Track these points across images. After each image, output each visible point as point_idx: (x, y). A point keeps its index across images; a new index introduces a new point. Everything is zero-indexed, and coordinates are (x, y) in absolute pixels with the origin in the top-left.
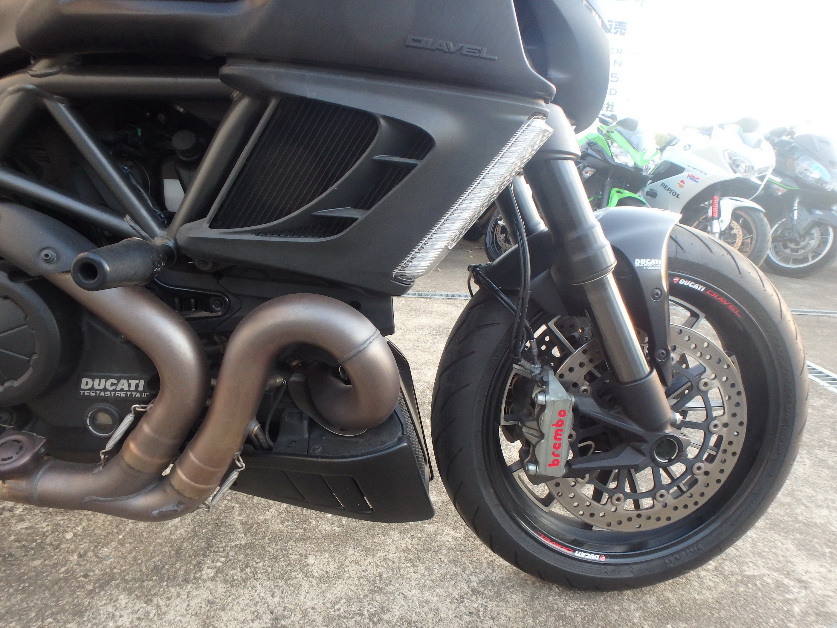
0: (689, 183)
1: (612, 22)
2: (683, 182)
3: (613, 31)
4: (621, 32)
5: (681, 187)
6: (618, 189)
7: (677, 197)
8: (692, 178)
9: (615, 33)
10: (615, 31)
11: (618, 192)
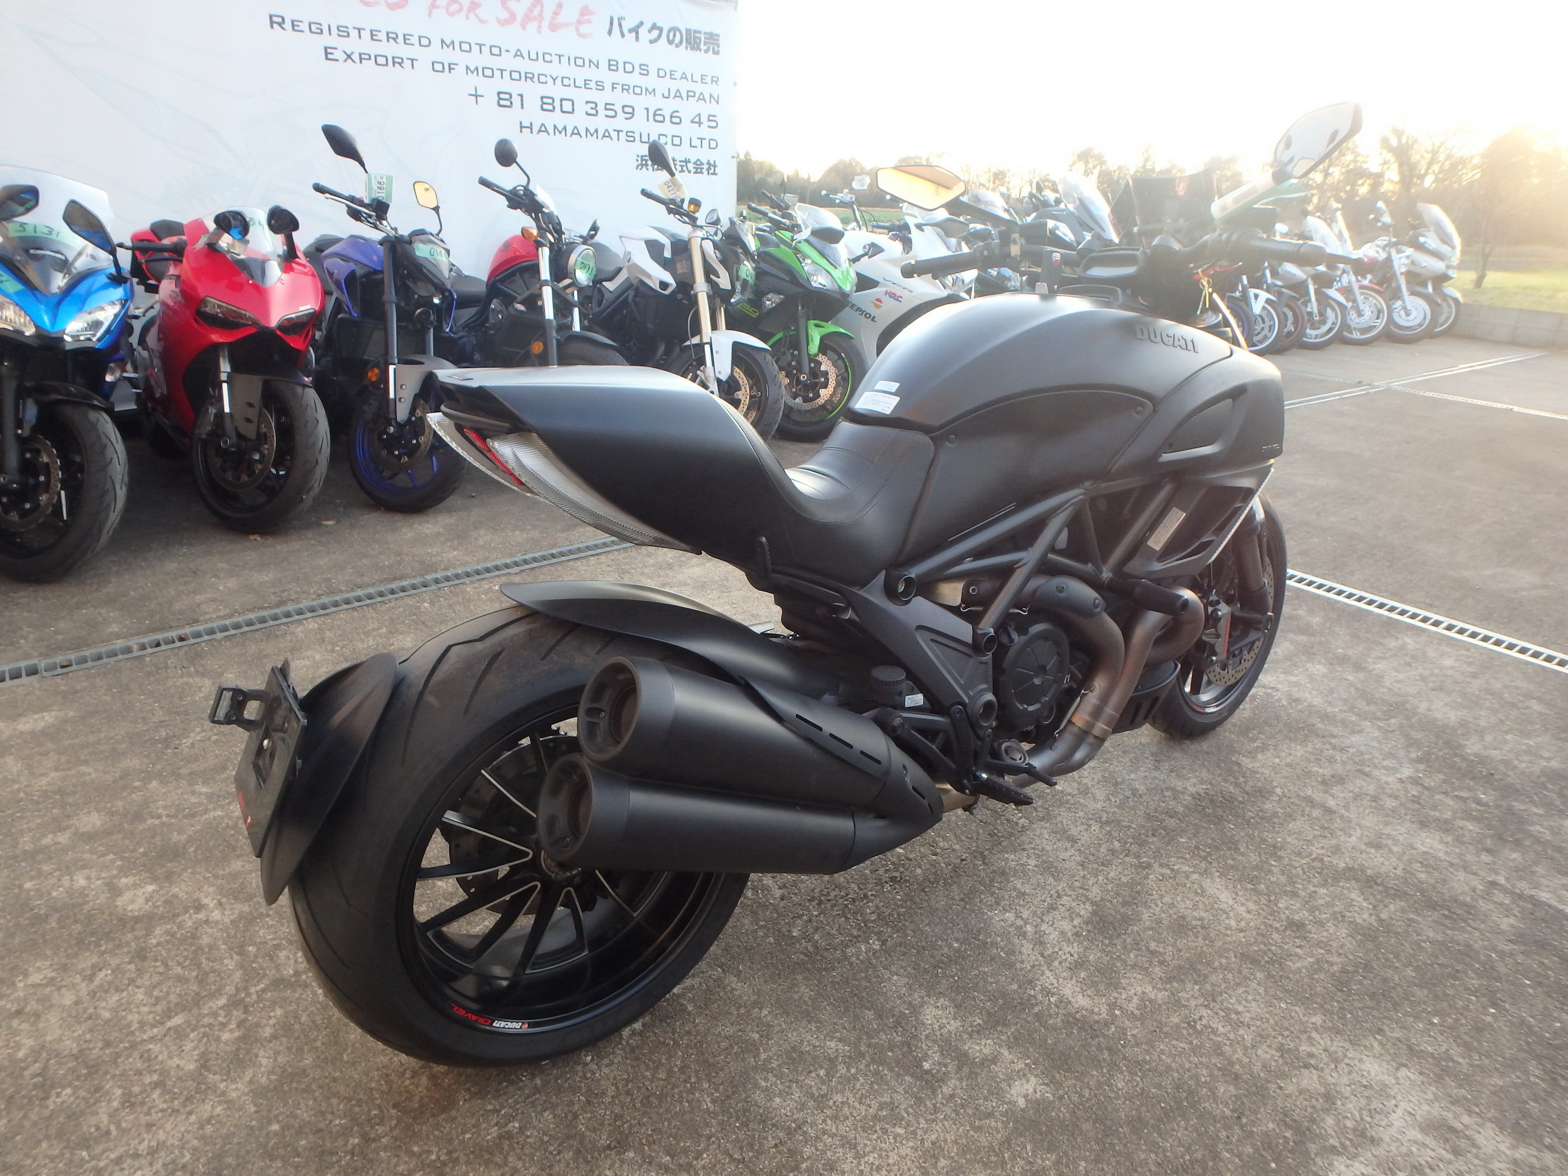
0: (888, 303)
1: (700, 33)
2: (879, 300)
3: (703, 47)
4: (714, 49)
5: (878, 307)
6: (816, 322)
7: (873, 320)
8: (893, 296)
9: (706, 51)
10: (705, 48)
11: (817, 326)
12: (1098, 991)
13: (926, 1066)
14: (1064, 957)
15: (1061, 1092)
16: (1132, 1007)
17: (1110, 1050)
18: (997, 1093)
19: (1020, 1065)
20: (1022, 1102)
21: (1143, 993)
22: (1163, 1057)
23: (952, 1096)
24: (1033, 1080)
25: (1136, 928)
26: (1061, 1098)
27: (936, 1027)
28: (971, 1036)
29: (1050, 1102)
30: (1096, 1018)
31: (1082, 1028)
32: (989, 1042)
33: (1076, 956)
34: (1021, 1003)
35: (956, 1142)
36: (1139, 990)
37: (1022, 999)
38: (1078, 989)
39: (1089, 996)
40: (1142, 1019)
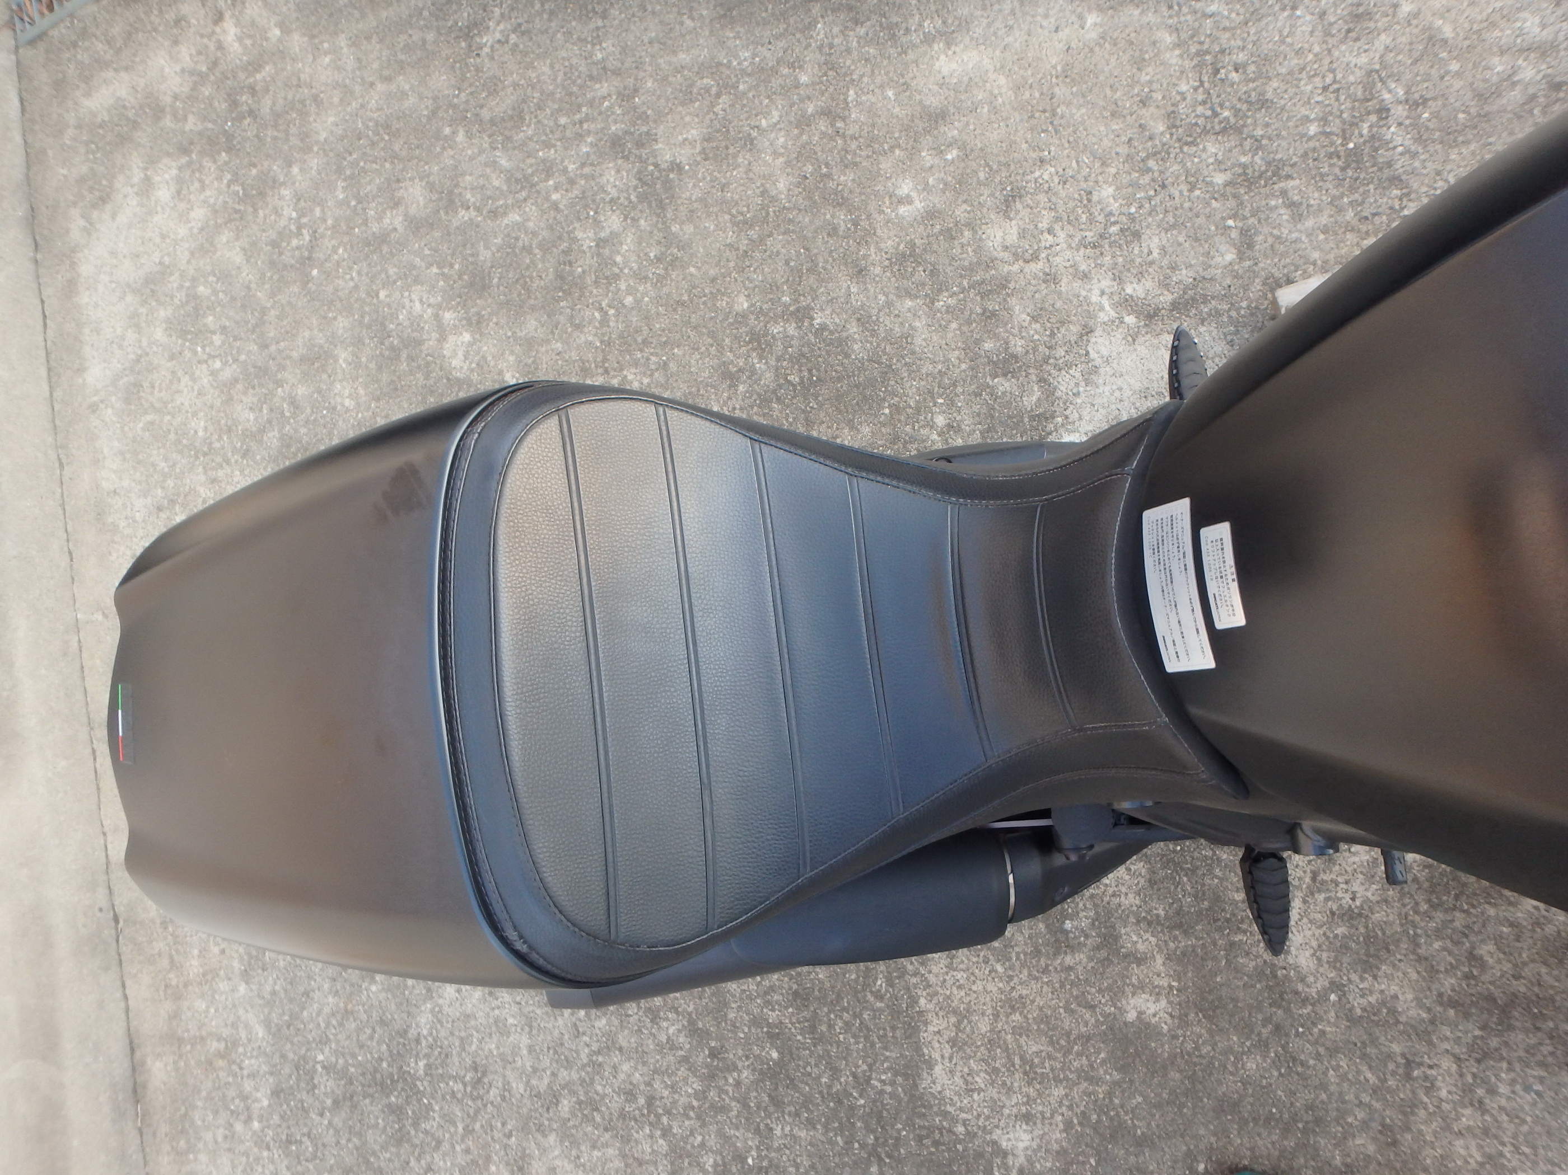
12: (1336, 959)
13: (1068, 925)
14: (1340, 895)
15: (1180, 1032)
16: (1357, 1003)
17: (1278, 1028)
18: (1116, 993)
19: (1164, 983)
20: (1131, 1016)
21: (1395, 997)
22: (1331, 1072)
23: (1070, 968)
24: (1163, 1003)
25: (1492, 912)
26: (1175, 1037)
27: (1110, 891)
28: (1138, 922)
29: (1160, 1033)
30: (1300, 987)
31: (1270, 988)
32: (1153, 940)
33: (1358, 903)
34: (1228, 920)
35: (1041, 1009)
36: (1394, 989)
37: (1234, 915)
38: (1314, 944)
39: (1319, 959)
40: (1353, 1021)
